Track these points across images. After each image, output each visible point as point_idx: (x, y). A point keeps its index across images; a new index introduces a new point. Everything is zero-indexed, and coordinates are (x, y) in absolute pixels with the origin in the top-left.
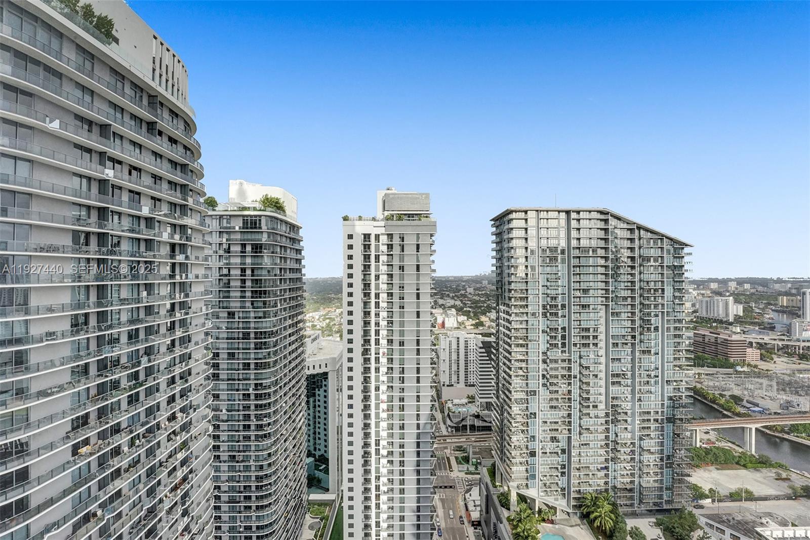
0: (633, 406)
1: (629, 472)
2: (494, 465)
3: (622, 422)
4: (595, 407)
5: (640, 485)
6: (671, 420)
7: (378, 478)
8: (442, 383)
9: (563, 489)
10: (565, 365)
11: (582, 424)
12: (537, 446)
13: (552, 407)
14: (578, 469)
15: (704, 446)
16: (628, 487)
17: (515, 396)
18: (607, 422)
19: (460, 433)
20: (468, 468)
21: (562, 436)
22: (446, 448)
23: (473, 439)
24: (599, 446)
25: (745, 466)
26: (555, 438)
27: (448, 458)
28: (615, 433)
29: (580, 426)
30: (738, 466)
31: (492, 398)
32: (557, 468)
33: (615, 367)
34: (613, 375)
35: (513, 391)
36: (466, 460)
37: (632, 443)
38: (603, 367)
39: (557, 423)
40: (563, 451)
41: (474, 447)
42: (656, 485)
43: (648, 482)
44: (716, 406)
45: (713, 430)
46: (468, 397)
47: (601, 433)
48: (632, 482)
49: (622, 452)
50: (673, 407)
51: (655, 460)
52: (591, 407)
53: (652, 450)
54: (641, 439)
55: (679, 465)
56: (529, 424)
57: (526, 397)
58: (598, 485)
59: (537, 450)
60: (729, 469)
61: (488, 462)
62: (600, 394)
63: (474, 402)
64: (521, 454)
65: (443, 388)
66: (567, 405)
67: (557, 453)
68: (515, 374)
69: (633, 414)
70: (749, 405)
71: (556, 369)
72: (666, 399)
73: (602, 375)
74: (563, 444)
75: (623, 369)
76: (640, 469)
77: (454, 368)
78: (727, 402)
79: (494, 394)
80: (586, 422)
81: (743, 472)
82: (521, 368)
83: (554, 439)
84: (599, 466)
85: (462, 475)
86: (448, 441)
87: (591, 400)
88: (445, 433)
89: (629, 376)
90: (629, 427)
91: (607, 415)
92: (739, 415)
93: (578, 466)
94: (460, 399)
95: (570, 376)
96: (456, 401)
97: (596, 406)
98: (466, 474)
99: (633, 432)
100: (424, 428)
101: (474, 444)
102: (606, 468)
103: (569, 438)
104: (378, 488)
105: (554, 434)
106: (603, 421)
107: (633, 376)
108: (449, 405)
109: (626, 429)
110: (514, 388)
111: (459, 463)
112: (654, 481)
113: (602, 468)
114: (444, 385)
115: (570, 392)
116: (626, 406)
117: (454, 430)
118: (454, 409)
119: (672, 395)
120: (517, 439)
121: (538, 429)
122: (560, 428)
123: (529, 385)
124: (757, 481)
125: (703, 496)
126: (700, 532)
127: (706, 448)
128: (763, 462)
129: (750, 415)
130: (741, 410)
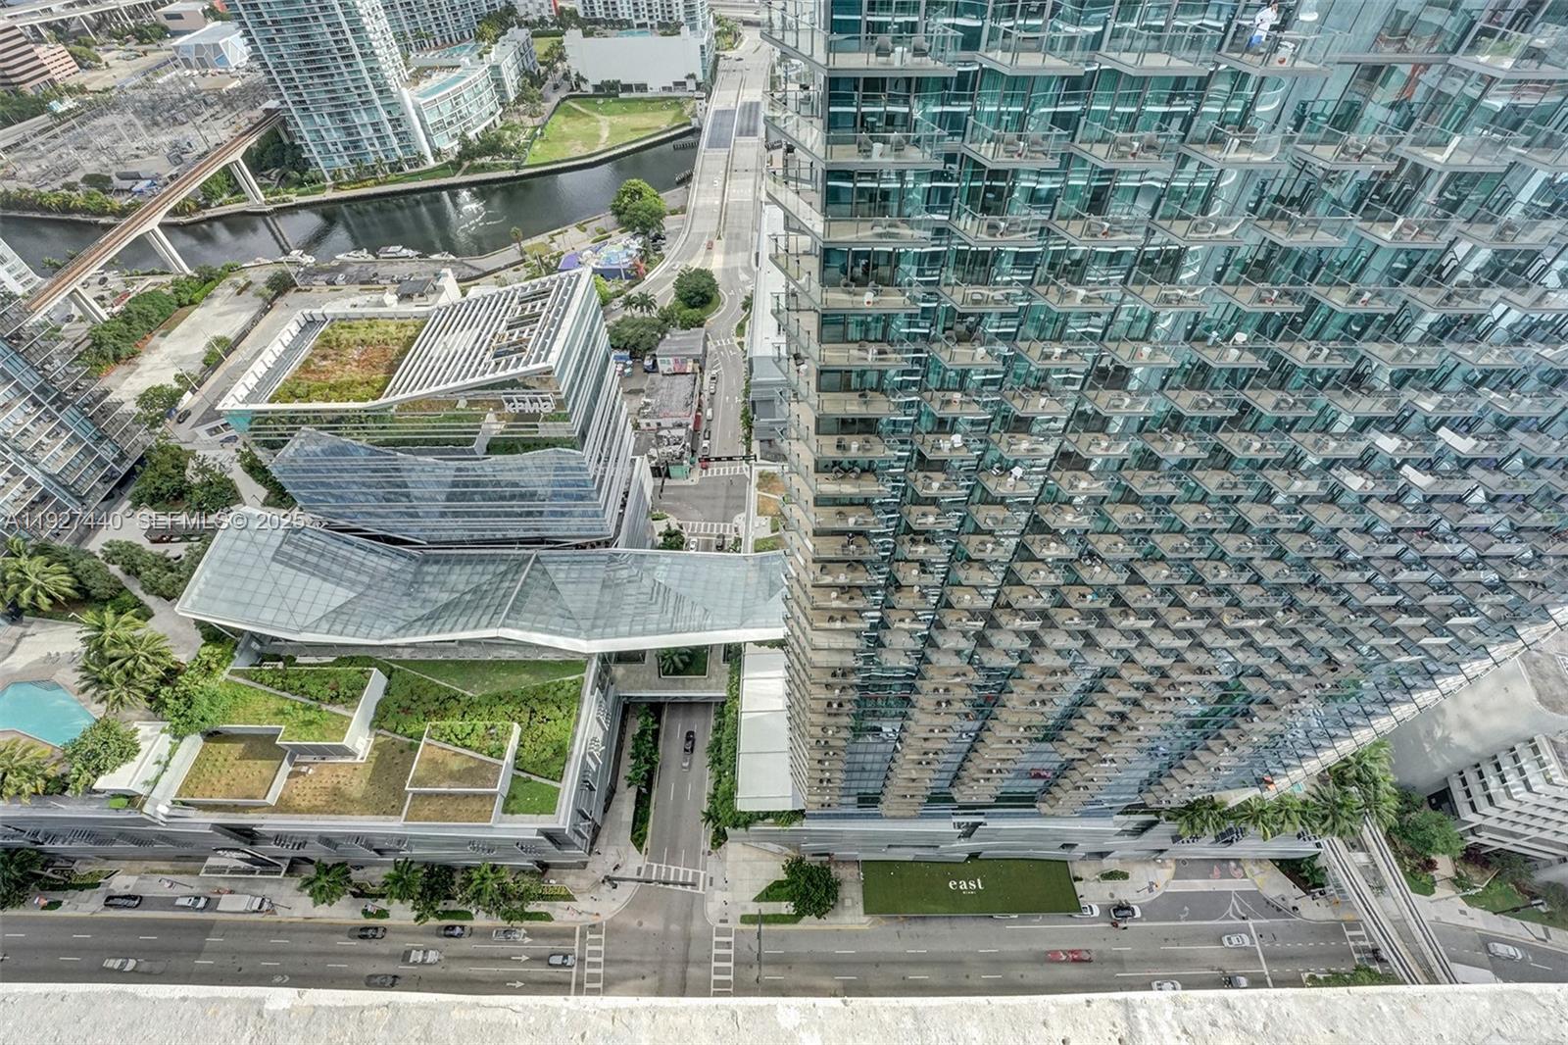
5: (50, 476)
15: (116, 309)
16: (32, 497)
25: (192, 302)
30: (184, 310)
42: (74, 452)
43: (57, 458)
44: (76, 217)
45: (110, 266)
48: (30, 484)
51: (26, 414)
55: (74, 390)
60: (177, 324)
70: (126, 185)
76: (18, 452)
78: (89, 196)
81: (197, 314)
92: (123, 213)
112: (64, 449)
124: (220, 315)
125: (174, 397)
126: (192, 463)
127: (121, 313)
128: (208, 279)
129: (138, 205)
130: (123, 201)
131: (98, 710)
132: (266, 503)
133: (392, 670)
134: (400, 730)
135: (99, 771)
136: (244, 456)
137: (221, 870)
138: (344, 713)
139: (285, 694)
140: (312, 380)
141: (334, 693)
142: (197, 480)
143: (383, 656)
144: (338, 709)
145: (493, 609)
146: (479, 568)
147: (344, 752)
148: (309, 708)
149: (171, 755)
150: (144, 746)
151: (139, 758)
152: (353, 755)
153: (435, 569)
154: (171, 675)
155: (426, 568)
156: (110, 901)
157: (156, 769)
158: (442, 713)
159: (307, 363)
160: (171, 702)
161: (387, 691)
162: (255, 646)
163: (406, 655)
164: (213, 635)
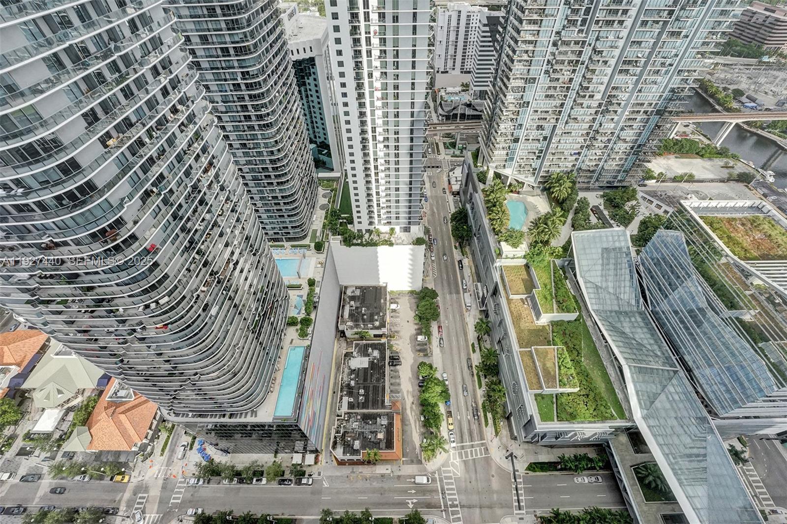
0: (630, 97)
1: (597, 158)
2: (478, 150)
3: (612, 112)
4: (591, 97)
5: (603, 168)
6: (660, 113)
7: (376, 160)
8: (436, 70)
9: (535, 169)
10: (577, 48)
11: (572, 113)
12: (522, 134)
13: (547, 96)
14: (553, 154)
15: (677, 137)
16: (591, 169)
17: (513, 83)
18: (596, 112)
19: (450, 122)
20: (454, 152)
21: (548, 126)
22: (436, 135)
23: (462, 127)
24: (580, 134)
25: (702, 156)
26: (541, 126)
27: (437, 144)
28: (601, 124)
29: (569, 116)
30: (696, 156)
31: (488, 86)
32: (535, 153)
33: (632, 53)
34: (625, 62)
35: (511, 77)
36: (453, 145)
37: (611, 133)
38: (617, 52)
39: (548, 112)
40: (545, 138)
41: (462, 134)
42: (617, 168)
43: (611, 165)
44: (711, 100)
45: (694, 123)
46: (463, 85)
47: (587, 122)
48: (597, 165)
49: (599, 140)
50: (670, 100)
51: (626, 148)
52: (587, 97)
53: (628, 139)
54: (622, 129)
55: (645, 153)
56: (520, 113)
57: (523, 85)
58: (566, 167)
59: (521, 138)
60: (686, 158)
61: (474, 147)
62: (602, 84)
63: (468, 90)
64: (505, 140)
65: (437, 75)
66: (563, 94)
67: (539, 140)
68: (519, 58)
69: (626, 105)
70: (745, 101)
71: (566, 53)
72: (668, 89)
73: (612, 62)
74: (547, 133)
75: (640, 55)
76: (609, 155)
77: (451, 51)
78: (726, 96)
79: (491, 82)
80: (578, 112)
81: (698, 161)
82: (527, 52)
83: (540, 128)
84: (573, 152)
85: (449, 158)
86: (438, 128)
87: (590, 90)
88: (436, 121)
89: (642, 63)
90: (616, 118)
91: (600, 105)
92: (729, 110)
93: (554, 152)
94: (454, 87)
95: (577, 61)
96: (450, 89)
97: (593, 96)
98: (452, 156)
99: (618, 123)
100: (418, 116)
101: (462, 131)
102: (579, 154)
103: (555, 127)
104: (376, 167)
105: (541, 123)
106: (593, 111)
107: (646, 63)
108: (442, 93)
109: (613, 119)
110: (513, 75)
111: (446, 147)
112: (616, 165)
113: (575, 154)
114: (438, 72)
115: (571, 80)
116: (623, 96)
117: (444, 118)
118: (446, 97)
119: (675, 86)
120: (505, 127)
121: (528, 118)
122: (548, 117)
123: (531, 72)
124: (704, 168)
125: (651, 177)
126: (634, 203)
127: (677, 140)
128: (721, 153)
129: (739, 111)
130: (735, 105)
131: (525, 229)
132: (631, 236)
133: (579, 320)
134: (555, 334)
135: (506, 241)
136: (649, 218)
137: (477, 289)
138: (555, 309)
139: (553, 283)
140: (725, 226)
141: (561, 302)
142: (627, 208)
143: (584, 313)
144: (555, 306)
145: (634, 357)
146: (652, 342)
147: (538, 315)
148: (551, 295)
149: (518, 258)
150: (518, 249)
151: (515, 249)
152: (538, 319)
153: (639, 320)
154: (546, 243)
155: (637, 315)
156: (460, 262)
157: (512, 256)
158: (570, 351)
159: (734, 219)
160: (537, 248)
161: (569, 322)
162: (566, 263)
163: (589, 323)
164: (567, 247)
